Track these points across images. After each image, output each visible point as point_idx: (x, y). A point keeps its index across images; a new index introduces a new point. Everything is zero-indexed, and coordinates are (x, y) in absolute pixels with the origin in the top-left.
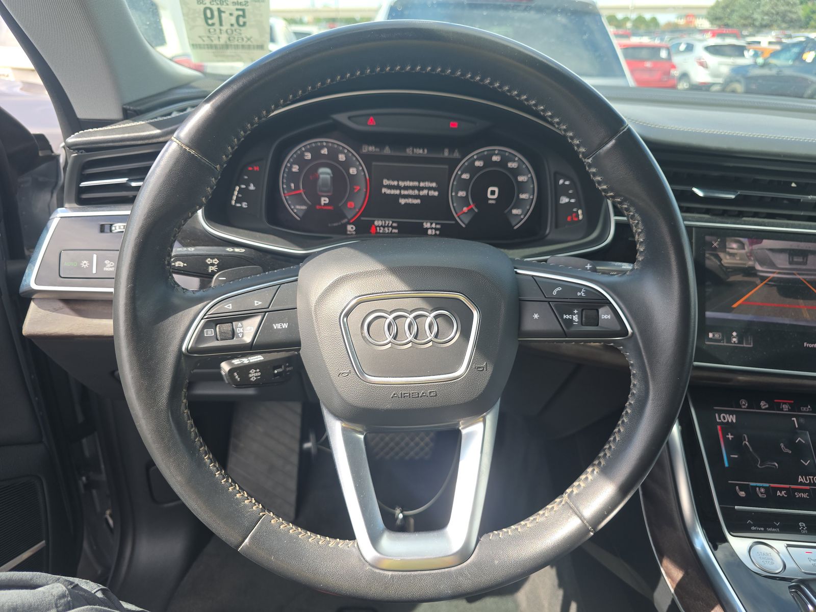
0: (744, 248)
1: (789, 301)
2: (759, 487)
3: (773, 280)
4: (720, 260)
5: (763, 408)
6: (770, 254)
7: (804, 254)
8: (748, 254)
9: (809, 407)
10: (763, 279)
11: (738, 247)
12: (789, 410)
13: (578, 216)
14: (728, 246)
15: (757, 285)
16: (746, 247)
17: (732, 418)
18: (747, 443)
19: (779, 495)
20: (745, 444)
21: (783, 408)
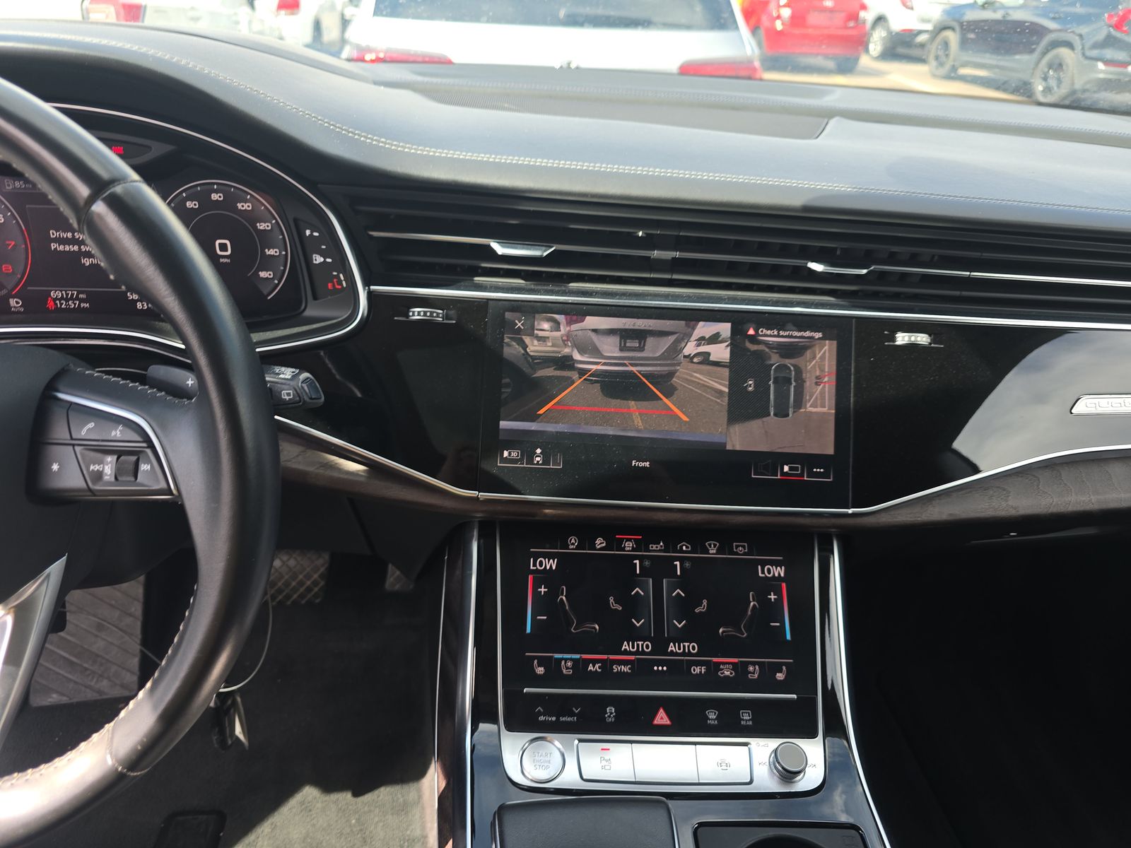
0: (558, 329)
1: (615, 403)
2: (566, 660)
3: (595, 374)
4: (525, 347)
5: (599, 547)
6: (594, 336)
7: (641, 335)
8: (565, 338)
9: (661, 544)
10: (582, 372)
11: (551, 327)
12: (633, 550)
13: (340, 282)
14: (536, 327)
15: (573, 382)
16: (562, 328)
17: (552, 564)
18: (564, 598)
19: (591, 670)
20: (562, 599)
21: (625, 547)
